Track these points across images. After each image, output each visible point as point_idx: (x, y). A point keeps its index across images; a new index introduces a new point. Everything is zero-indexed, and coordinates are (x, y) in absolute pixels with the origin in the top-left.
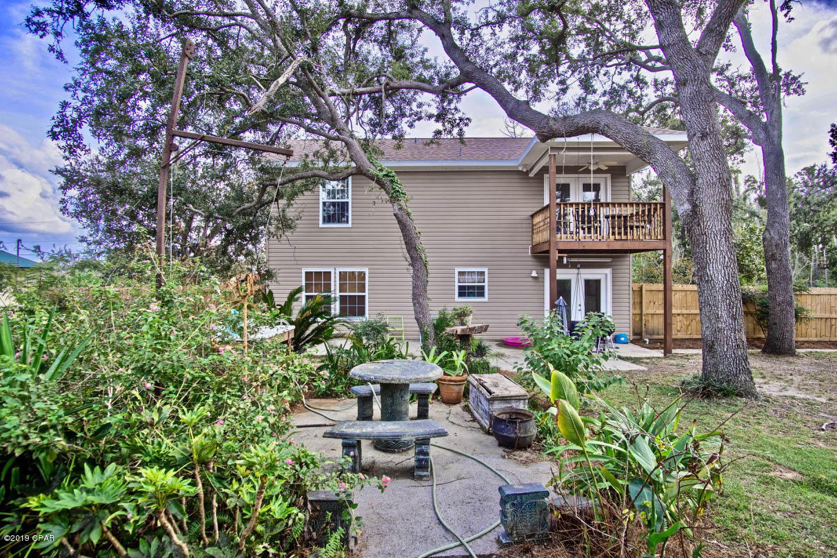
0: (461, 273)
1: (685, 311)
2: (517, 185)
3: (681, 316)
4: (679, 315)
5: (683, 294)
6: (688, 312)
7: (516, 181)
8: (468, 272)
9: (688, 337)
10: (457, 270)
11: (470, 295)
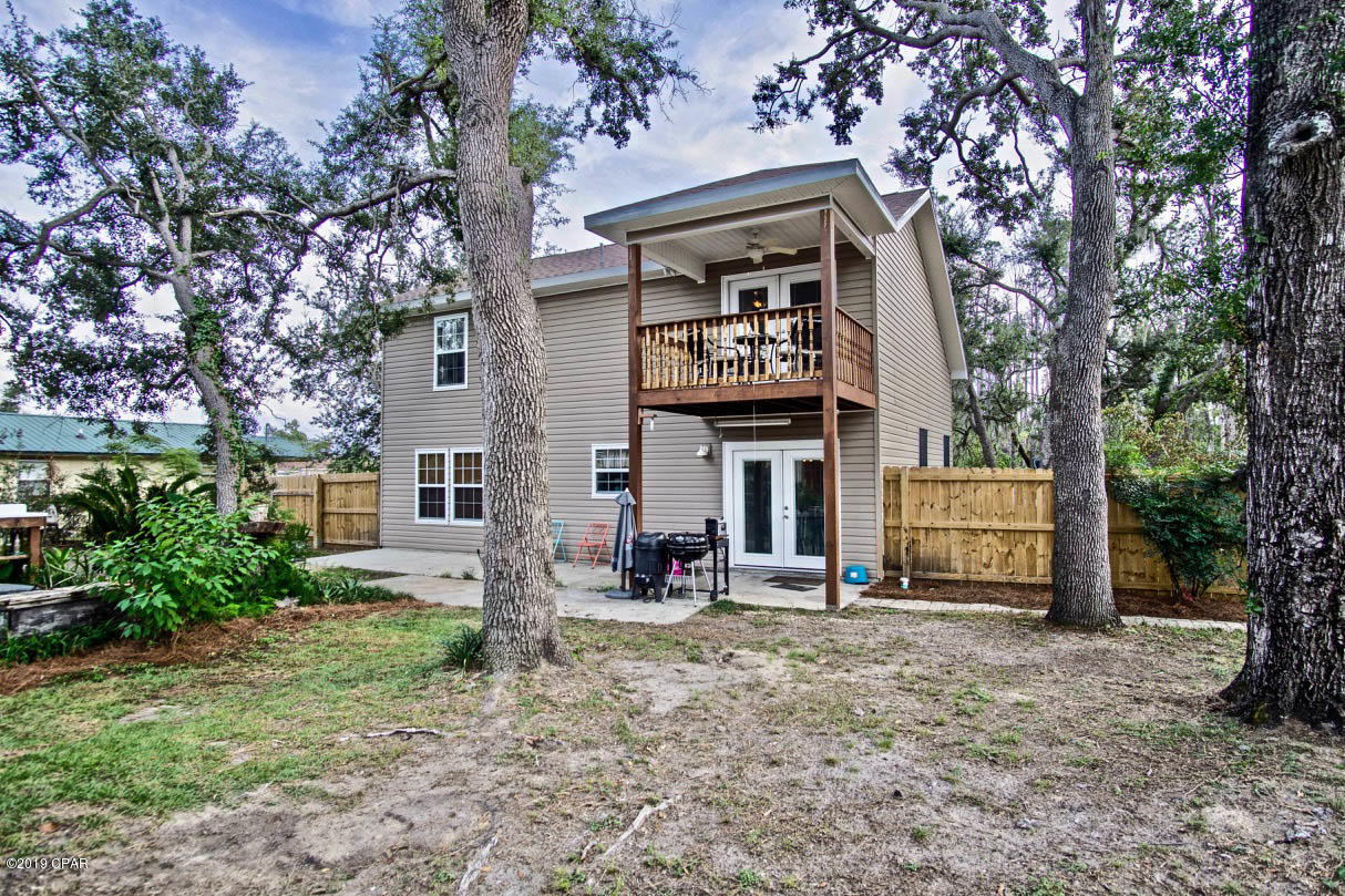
0: (600, 453)
1: (996, 524)
2: (678, 300)
3: (990, 534)
4: (985, 531)
5: (995, 487)
6: (1004, 526)
7: (677, 293)
8: (611, 451)
9: (1004, 579)
10: (595, 447)
11: (613, 488)
